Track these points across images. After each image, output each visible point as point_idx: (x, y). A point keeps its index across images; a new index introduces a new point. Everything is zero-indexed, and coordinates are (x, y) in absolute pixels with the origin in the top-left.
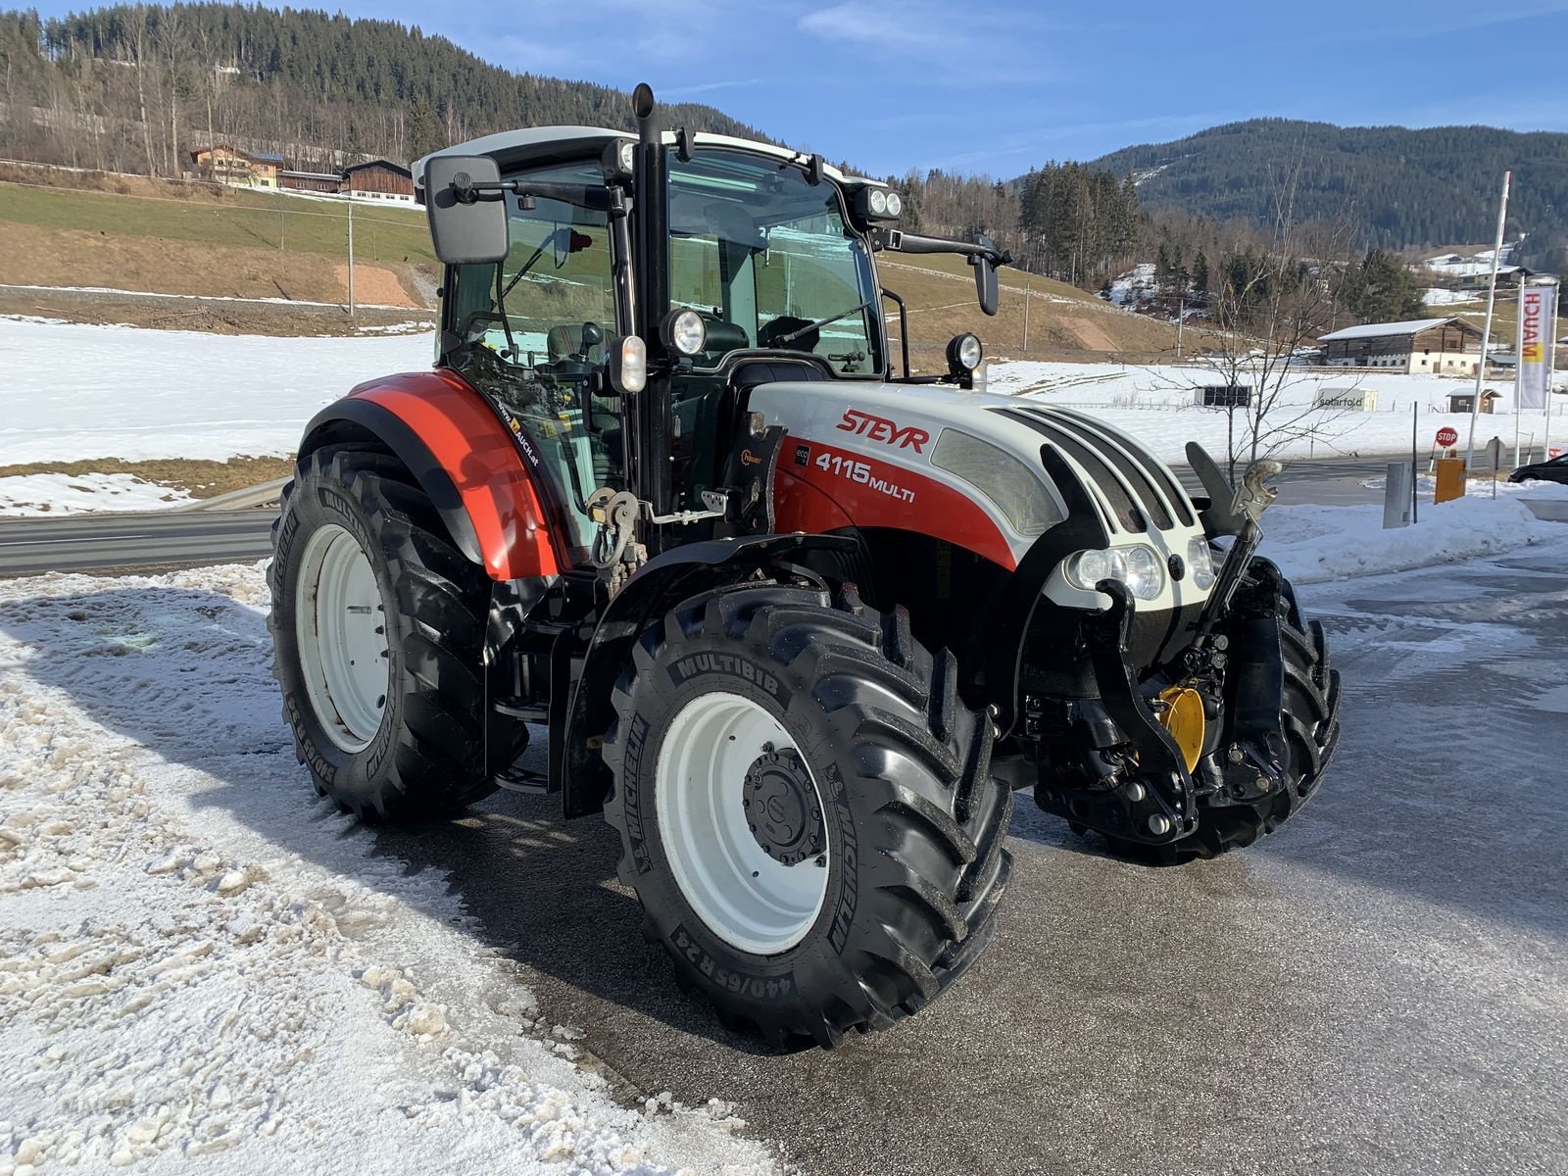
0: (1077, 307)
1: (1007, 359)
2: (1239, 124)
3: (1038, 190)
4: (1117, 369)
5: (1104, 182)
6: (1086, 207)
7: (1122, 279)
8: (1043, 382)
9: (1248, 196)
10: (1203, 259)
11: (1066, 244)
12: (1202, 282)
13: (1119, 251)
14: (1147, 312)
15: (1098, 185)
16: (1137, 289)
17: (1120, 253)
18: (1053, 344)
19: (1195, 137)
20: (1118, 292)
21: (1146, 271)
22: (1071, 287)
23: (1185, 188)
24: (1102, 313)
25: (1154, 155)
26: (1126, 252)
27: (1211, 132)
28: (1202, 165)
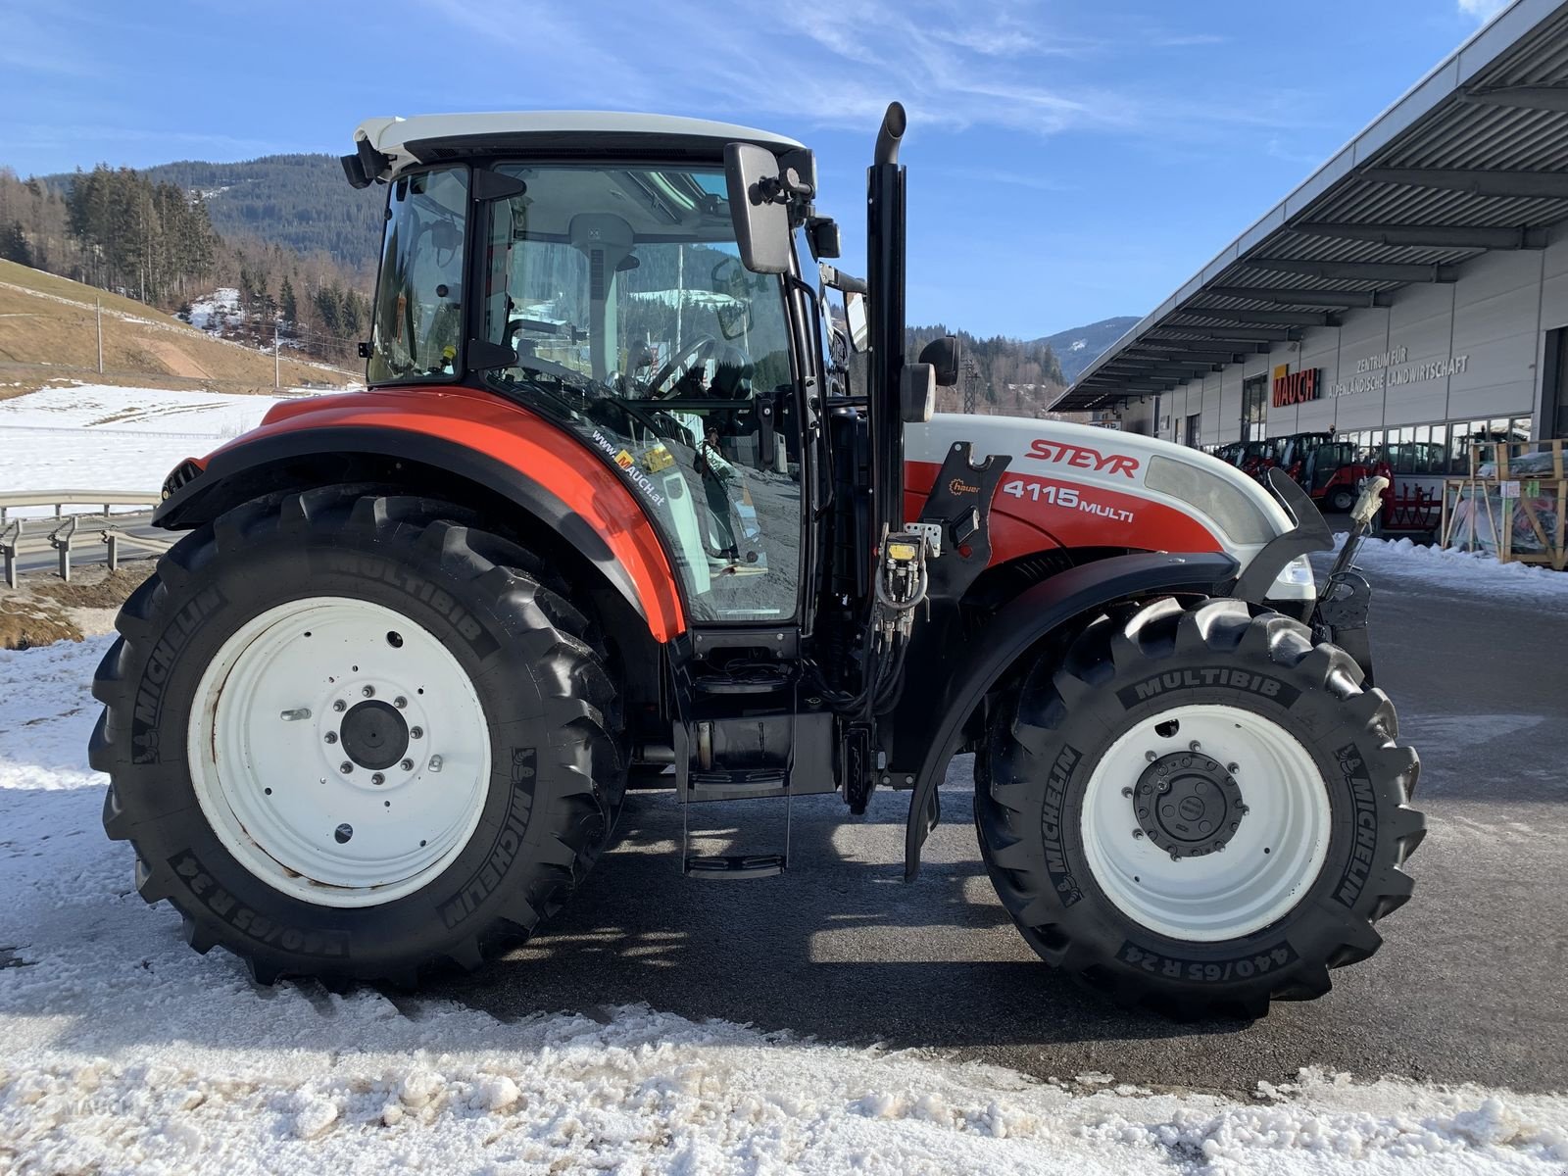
0: (156, 329)
1: (80, 382)
2: (301, 156)
3: (89, 194)
4: (214, 397)
5: (170, 196)
6: (151, 221)
7: (202, 302)
8: (131, 409)
9: (317, 230)
10: (290, 288)
11: (131, 258)
12: (291, 313)
13: (195, 271)
14: (235, 339)
15: (164, 198)
16: (219, 313)
17: (196, 275)
18: (132, 367)
19: (256, 162)
20: (198, 315)
21: (229, 297)
22: (140, 305)
23: (251, 214)
24: (185, 337)
25: (213, 175)
26: (203, 274)
27: (272, 160)
28: (266, 191)
